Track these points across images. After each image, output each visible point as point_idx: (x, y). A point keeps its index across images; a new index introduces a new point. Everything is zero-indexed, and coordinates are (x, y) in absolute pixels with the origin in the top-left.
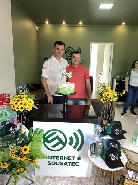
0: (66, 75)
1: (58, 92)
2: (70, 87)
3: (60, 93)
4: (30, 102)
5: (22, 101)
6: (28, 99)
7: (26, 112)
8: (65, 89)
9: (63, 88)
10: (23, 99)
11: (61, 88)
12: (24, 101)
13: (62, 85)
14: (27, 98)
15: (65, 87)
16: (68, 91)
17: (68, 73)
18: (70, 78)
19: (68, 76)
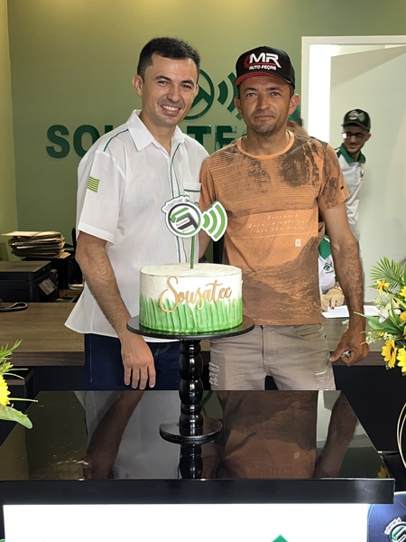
0: (192, 222)
1: (150, 324)
2: (218, 289)
3: (159, 326)
8: (192, 306)
9: (179, 296)
11: (163, 301)
13: (173, 281)
15: (188, 292)
16: (204, 318)
17: (205, 213)
18: (216, 240)
19: (206, 225)
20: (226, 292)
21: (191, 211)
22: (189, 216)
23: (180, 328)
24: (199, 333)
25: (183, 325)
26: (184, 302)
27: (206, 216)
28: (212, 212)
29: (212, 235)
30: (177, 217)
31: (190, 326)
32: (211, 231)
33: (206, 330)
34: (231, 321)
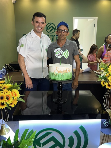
0: (61, 54)
1: (51, 78)
2: (67, 70)
3: (54, 78)
4: (15, 95)
5: (3, 93)
6: (11, 91)
7: (9, 108)
8: (62, 75)
9: (59, 72)
10: (4, 90)
11: (55, 73)
12: (6, 94)
13: (57, 68)
14: (10, 89)
15: (61, 71)
16: (64, 77)
17: (64, 52)
18: (66, 58)
19: (64, 55)
20: (69, 71)
21: (61, 52)
22: (60, 53)
23: (59, 79)
24: (63, 80)
25: (60, 78)
26: (60, 73)
27: (64, 53)
28: (66, 52)
29: (65, 57)
30: (57, 53)
31: (61, 78)
32: (65, 56)
33: (65, 79)
34: (70, 77)
